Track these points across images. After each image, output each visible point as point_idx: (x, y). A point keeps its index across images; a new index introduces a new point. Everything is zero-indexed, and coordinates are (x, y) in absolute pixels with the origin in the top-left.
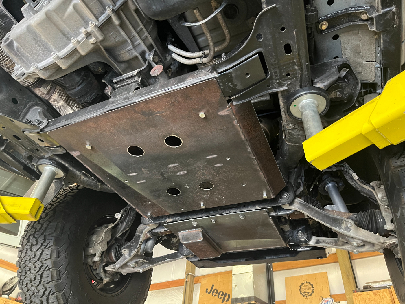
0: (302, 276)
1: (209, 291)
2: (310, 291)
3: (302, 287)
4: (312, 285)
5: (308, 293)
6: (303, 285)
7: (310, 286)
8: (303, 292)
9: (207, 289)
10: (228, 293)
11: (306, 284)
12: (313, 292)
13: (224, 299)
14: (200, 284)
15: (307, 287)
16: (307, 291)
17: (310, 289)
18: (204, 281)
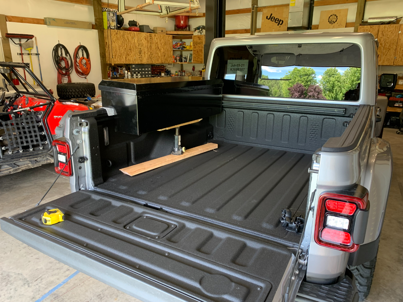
0: (332, 11)
1: (268, 17)
2: (335, 20)
6: (331, 17)
7: (336, 17)
8: (330, 20)
9: (267, 17)
10: (282, 20)
11: (333, 16)
12: (336, 21)
13: (279, 23)
14: (262, 13)
15: (334, 18)
16: (333, 20)
17: (335, 19)
18: (265, 11)
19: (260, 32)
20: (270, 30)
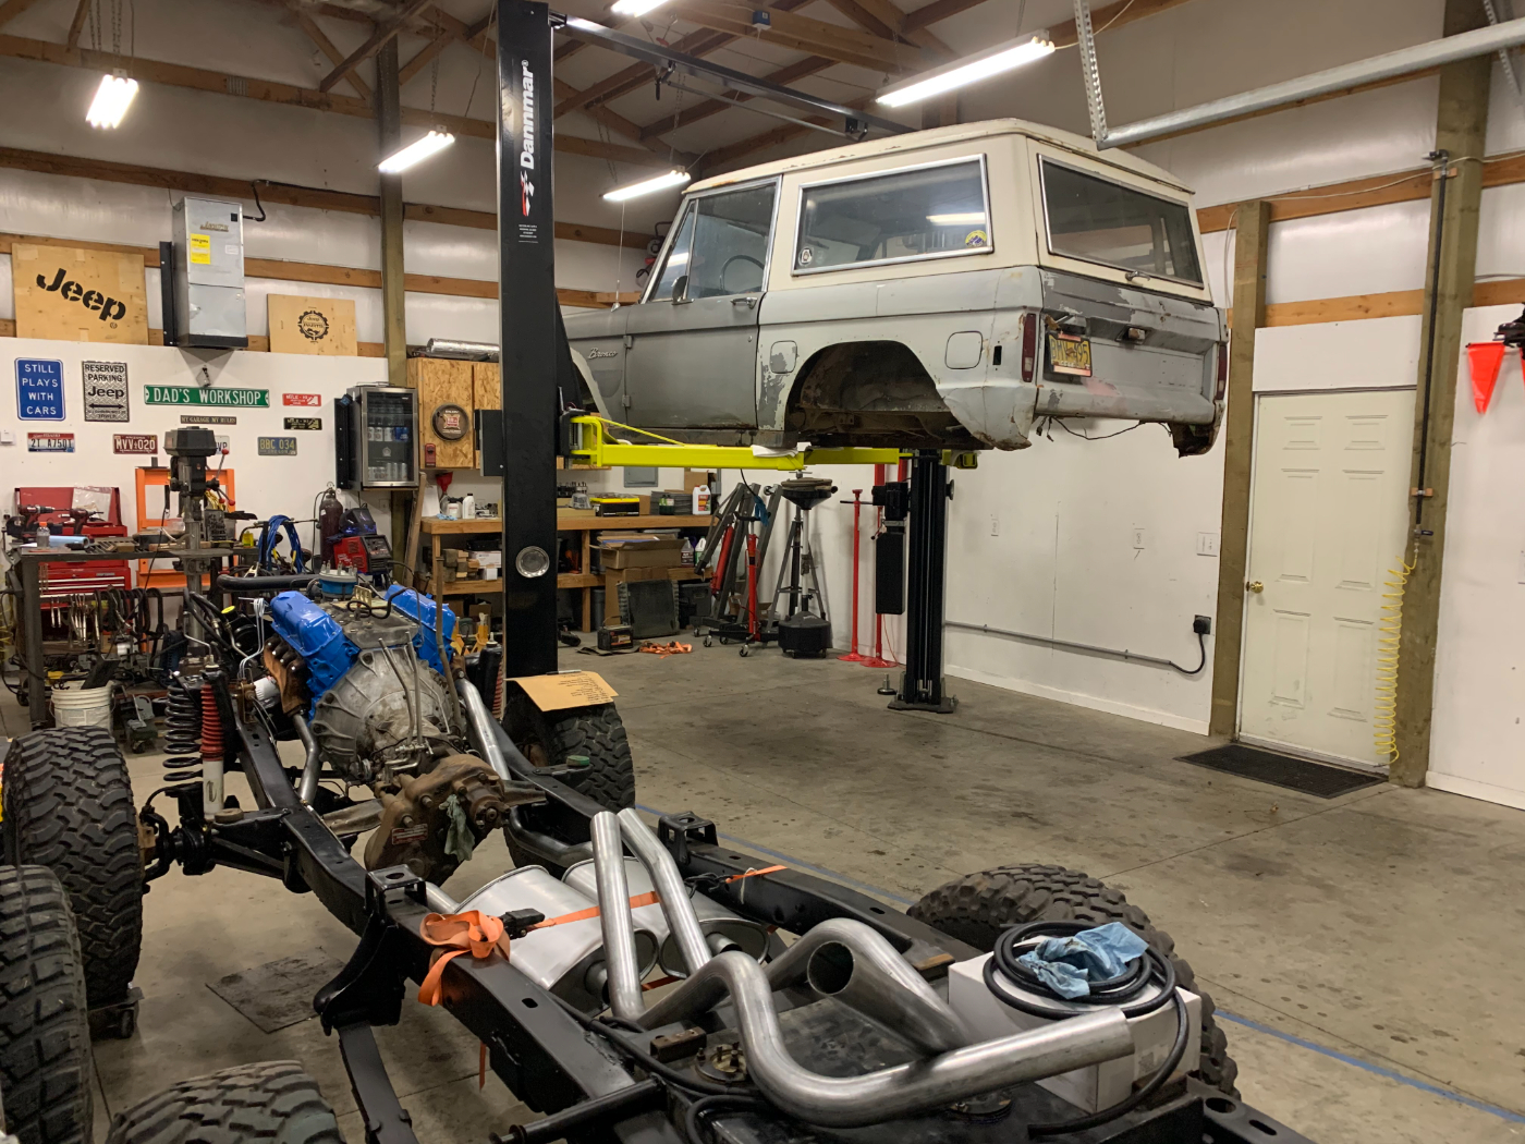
0: (311, 300)
1: (49, 282)
2: (321, 330)
3: (306, 320)
4: (325, 320)
5: (317, 332)
6: (307, 317)
7: (321, 321)
8: (306, 328)
9: (40, 281)
11: (313, 316)
12: (326, 333)
13: (106, 313)
15: (315, 322)
16: (314, 329)
17: (320, 326)
18: (25, 253)
19: (15, 336)
20: (68, 332)
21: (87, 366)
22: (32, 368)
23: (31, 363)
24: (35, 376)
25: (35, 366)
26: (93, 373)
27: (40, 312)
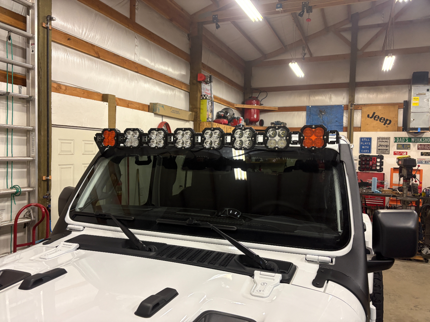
1: (371, 116)
13: (386, 123)
19: (360, 131)
20: (375, 129)
21: (378, 138)
22: (364, 140)
23: (363, 138)
24: (364, 142)
25: (364, 139)
26: (380, 140)
27: (367, 124)
